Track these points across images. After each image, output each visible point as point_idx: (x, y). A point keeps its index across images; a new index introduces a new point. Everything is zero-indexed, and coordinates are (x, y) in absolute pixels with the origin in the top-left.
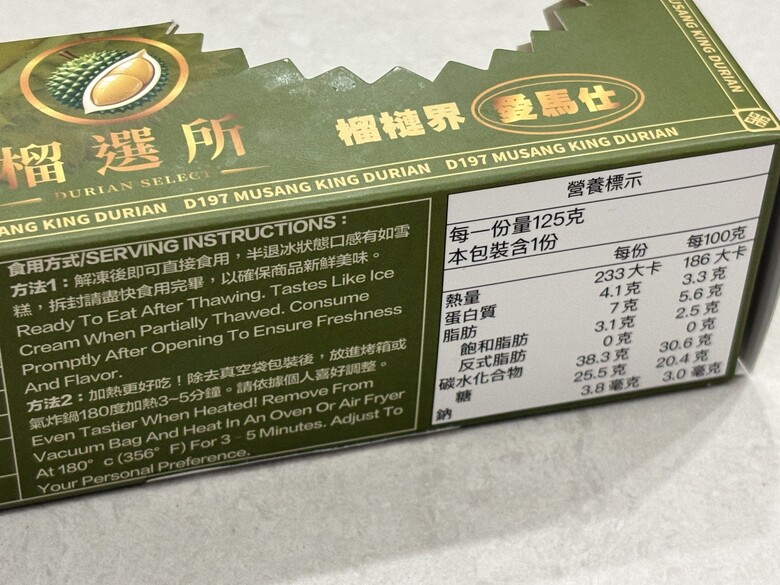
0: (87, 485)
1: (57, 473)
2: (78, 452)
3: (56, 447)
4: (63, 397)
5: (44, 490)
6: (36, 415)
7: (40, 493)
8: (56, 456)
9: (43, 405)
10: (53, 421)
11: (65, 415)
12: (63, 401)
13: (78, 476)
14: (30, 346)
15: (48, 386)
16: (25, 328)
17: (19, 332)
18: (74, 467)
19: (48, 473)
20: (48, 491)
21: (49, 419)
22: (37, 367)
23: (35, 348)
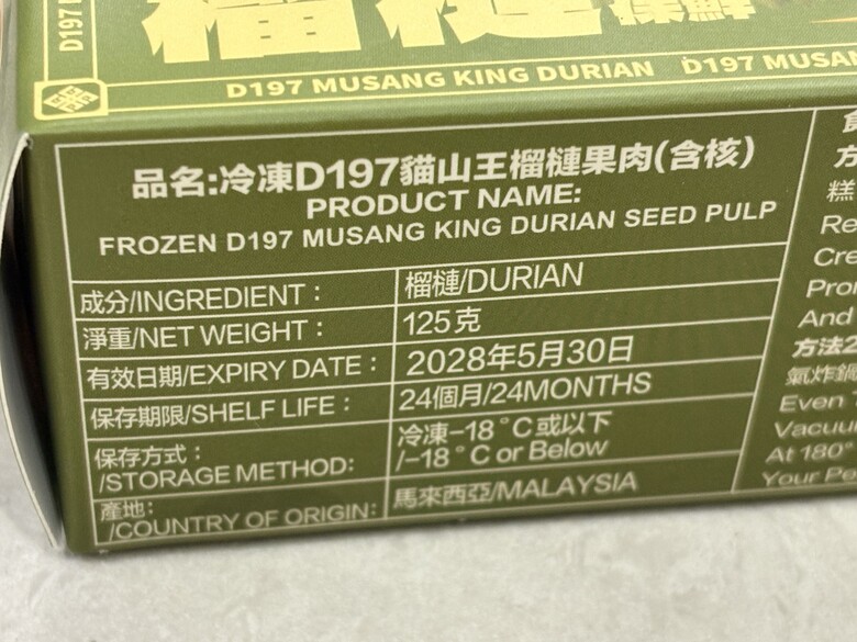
0: (831, 481)
1: (799, 456)
2: (839, 428)
3: (811, 417)
4: (849, 339)
5: (769, 480)
6: (802, 362)
7: (763, 484)
8: (806, 430)
9: (818, 347)
10: (822, 376)
11: (841, 369)
12: (846, 345)
13: (824, 465)
14: (832, 251)
15: (836, 319)
16: (836, 220)
17: (825, 225)
18: (825, 452)
19: (785, 455)
20: (776, 484)
21: (818, 370)
22: (830, 286)
23: (839, 255)
